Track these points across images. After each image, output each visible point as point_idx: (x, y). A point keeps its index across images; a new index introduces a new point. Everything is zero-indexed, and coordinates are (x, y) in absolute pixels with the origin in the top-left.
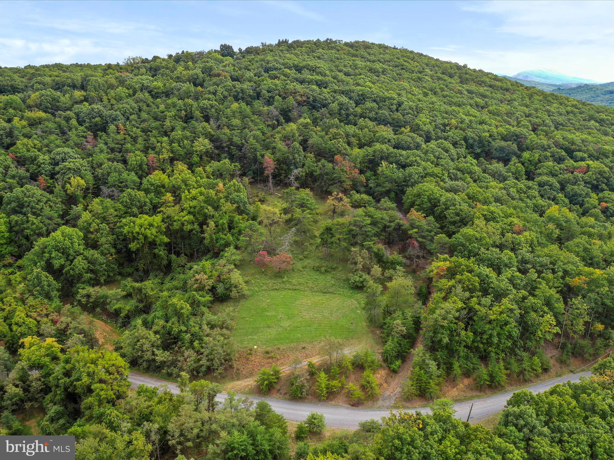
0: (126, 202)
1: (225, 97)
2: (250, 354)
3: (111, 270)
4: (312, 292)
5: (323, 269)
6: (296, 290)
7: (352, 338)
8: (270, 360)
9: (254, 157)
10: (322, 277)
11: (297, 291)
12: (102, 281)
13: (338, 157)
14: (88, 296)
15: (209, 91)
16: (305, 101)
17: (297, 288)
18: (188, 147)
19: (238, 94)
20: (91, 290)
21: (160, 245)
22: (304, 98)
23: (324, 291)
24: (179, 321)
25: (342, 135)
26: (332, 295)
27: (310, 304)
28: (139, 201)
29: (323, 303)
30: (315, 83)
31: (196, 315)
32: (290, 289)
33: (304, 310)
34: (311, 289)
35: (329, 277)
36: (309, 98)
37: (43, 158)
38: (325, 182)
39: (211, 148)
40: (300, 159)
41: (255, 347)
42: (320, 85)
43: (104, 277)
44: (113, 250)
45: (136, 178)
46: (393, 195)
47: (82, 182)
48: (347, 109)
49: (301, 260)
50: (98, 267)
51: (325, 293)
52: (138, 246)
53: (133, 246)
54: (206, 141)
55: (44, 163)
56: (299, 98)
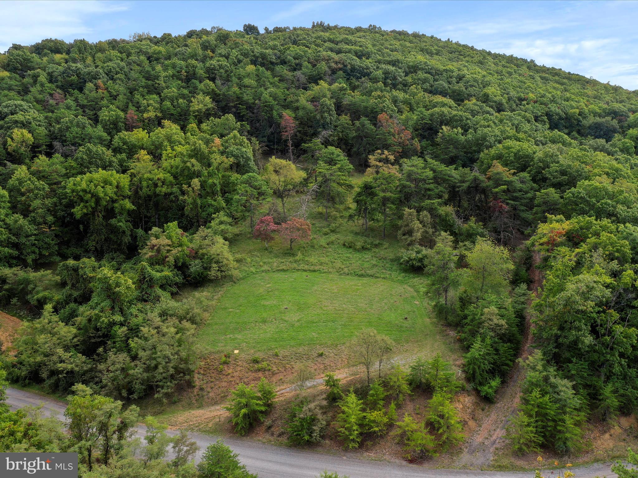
0: (82, 158)
2: (225, 363)
3: (45, 246)
4: (341, 275)
5: (359, 246)
6: (314, 271)
7: (407, 341)
8: (260, 374)
9: (269, 117)
10: (358, 255)
11: (317, 273)
12: (29, 261)
13: (382, 115)
17: (316, 268)
18: (184, 106)
19: (257, 59)
22: (340, 66)
23: (360, 273)
24: (113, 308)
26: (373, 280)
27: (336, 291)
29: (358, 289)
30: (353, 53)
31: (146, 301)
32: (305, 271)
33: (326, 299)
34: (340, 272)
35: (367, 256)
36: (346, 66)
39: (214, 109)
40: (331, 119)
41: (236, 352)
42: (360, 55)
44: (50, 219)
45: (104, 134)
47: (29, 137)
48: (395, 78)
49: (326, 234)
50: (23, 240)
51: (362, 276)
52: (85, 211)
53: (78, 211)
54: (208, 99)
56: (333, 65)
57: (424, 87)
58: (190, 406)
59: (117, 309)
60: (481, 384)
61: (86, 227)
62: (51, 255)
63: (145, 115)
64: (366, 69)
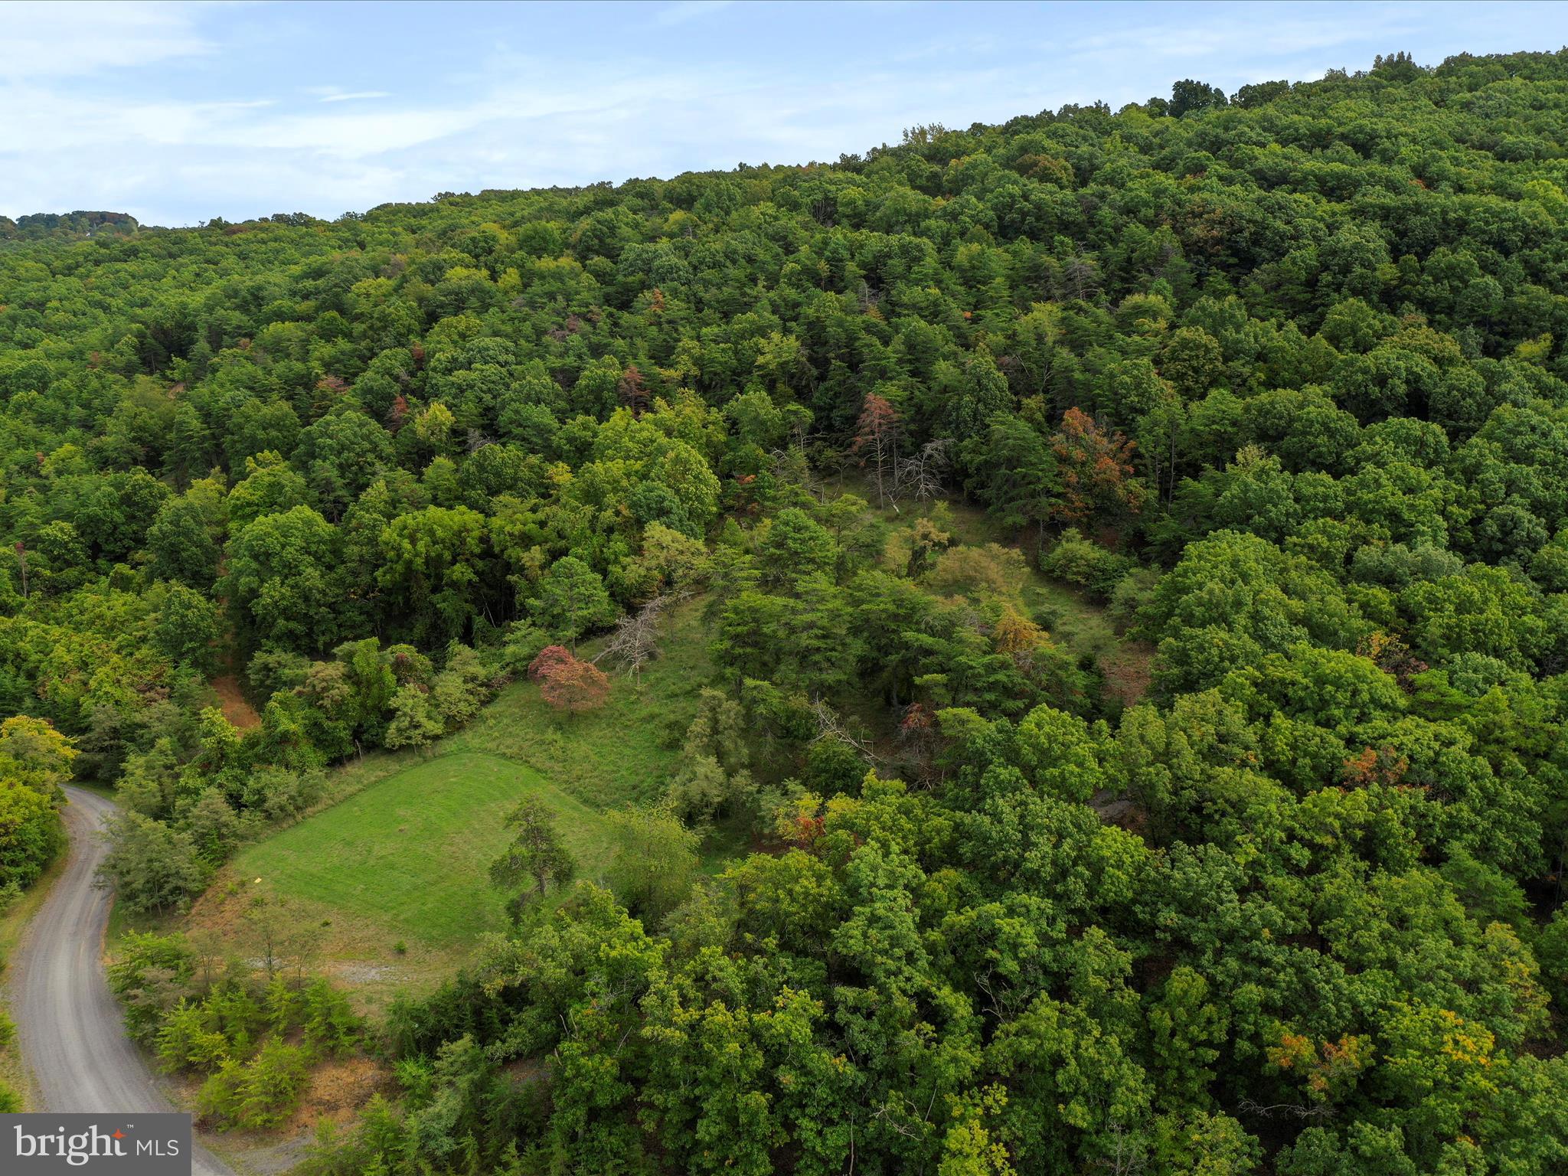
6: (540, 771)
7: (446, 947)
12: (321, 645)
14: (266, 668)
16: (1219, 241)
19: (1023, 220)
20: (278, 657)
21: (451, 585)
22: (1218, 232)
23: (589, 795)
24: (208, 765)
28: (498, 475)
30: (1313, 184)
32: (531, 766)
36: (1240, 231)
41: (258, 881)
42: (1328, 190)
43: (327, 638)
44: (365, 579)
45: (553, 420)
47: (446, 417)
49: (671, 696)
50: (312, 611)
52: (392, 577)
55: (434, 369)
56: (1198, 231)
57: (1432, 292)
60: (401, 1056)
61: (408, 601)
63: (667, 374)
64: (1292, 238)
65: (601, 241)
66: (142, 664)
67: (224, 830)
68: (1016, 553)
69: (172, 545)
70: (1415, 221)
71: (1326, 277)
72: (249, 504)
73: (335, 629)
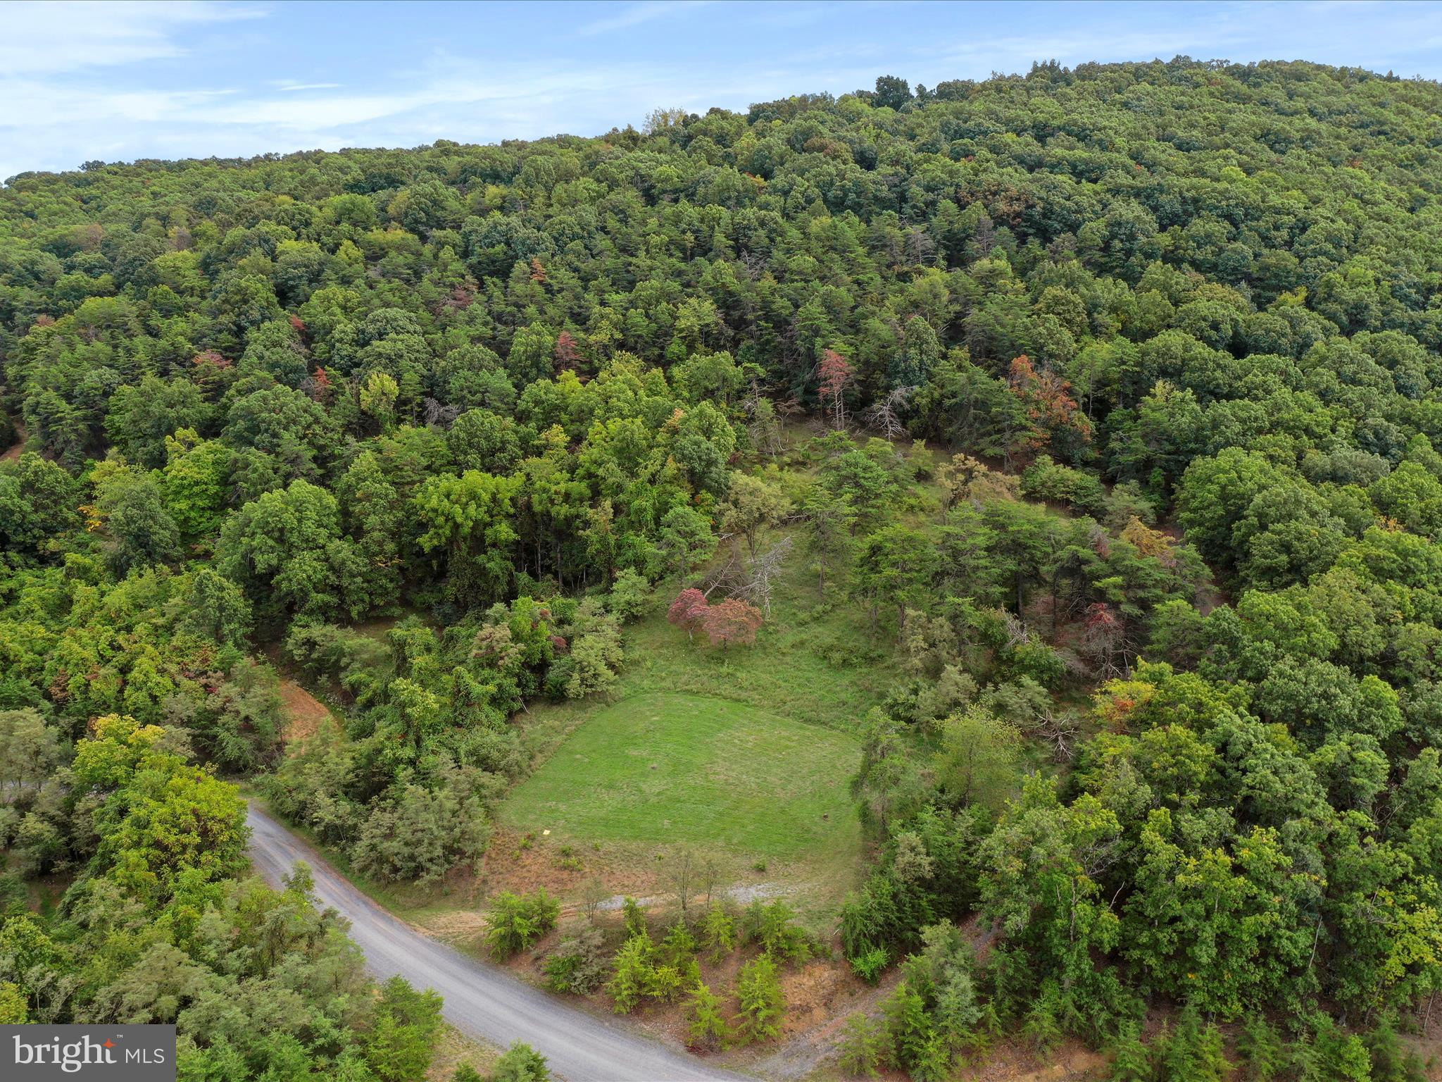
1: (810, 201)
2: (525, 847)
3: (379, 591)
4: (776, 714)
5: (837, 657)
6: (738, 700)
7: (799, 859)
8: (565, 875)
9: (806, 349)
10: (828, 676)
11: (740, 705)
12: (354, 614)
13: (1022, 363)
14: (311, 644)
15: (774, 186)
16: (1018, 215)
17: (744, 695)
18: (665, 318)
19: (846, 195)
20: (318, 631)
21: (494, 545)
22: (1017, 207)
23: (806, 715)
24: (405, 735)
25: (1076, 305)
26: (823, 731)
27: (750, 745)
28: (487, 438)
29: (787, 747)
30: (1067, 168)
31: (460, 726)
32: (724, 697)
33: (725, 759)
34: (779, 708)
35: (847, 677)
36: (1033, 206)
37: (345, 328)
38: (971, 426)
39: (716, 324)
40: (921, 361)
41: (546, 832)
42: (1080, 172)
43: (360, 607)
44: (390, 547)
45: (508, 385)
46: (1157, 476)
47: (391, 386)
48: (1132, 237)
49: (802, 624)
50: (345, 582)
51: (808, 721)
52: (435, 542)
53: (426, 542)
54: (708, 306)
55: (340, 340)
56: (1002, 206)
57: (1199, 256)
58: (463, 905)
59: (411, 736)
60: (857, 953)
61: (443, 565)
62: (389, 604)
63: (592, 338)
64: (1076, 212)
65: (427, 214)
66: (180, 651)
67: (484, 792)
68: (1016, 479)
69: (140, 529)
70: (1164, 199)
71: (1117, 244)
72: (197, 483)
73: (367, 598)
